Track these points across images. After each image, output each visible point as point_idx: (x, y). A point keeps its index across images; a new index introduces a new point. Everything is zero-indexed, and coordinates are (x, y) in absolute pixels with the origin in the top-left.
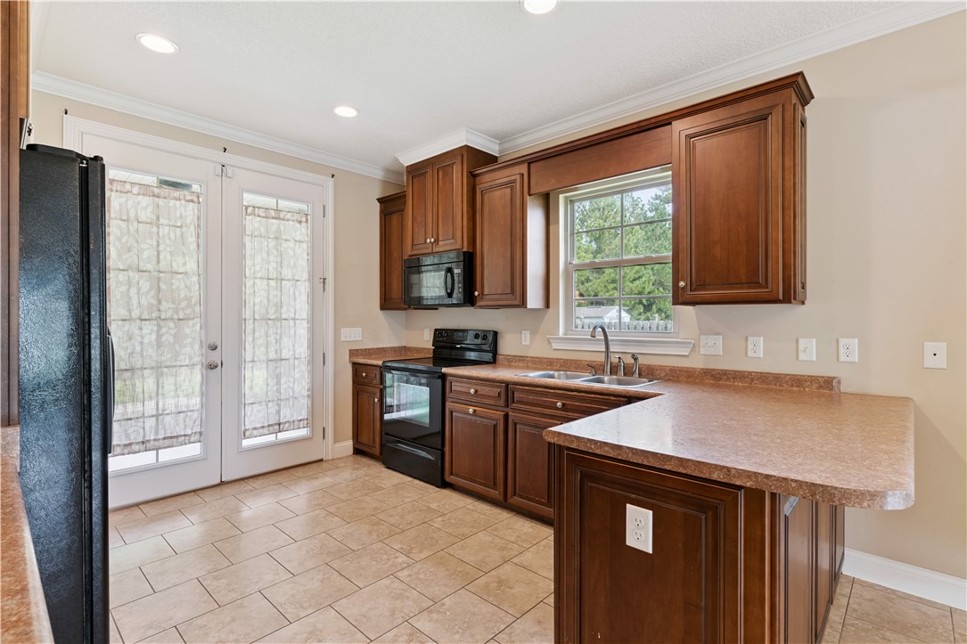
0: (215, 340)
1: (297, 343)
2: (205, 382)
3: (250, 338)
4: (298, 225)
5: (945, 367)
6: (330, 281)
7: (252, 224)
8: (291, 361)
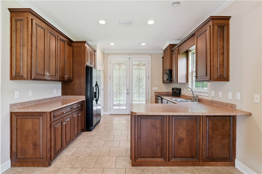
0: (128, 89)
1: (143, 90)
2: (127, 96)
3: (134, 89)
4: (143, 66)
5: (259, 103)
6: (150, 77)
7: (134, 67)
8: (142, 94)
